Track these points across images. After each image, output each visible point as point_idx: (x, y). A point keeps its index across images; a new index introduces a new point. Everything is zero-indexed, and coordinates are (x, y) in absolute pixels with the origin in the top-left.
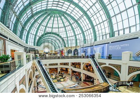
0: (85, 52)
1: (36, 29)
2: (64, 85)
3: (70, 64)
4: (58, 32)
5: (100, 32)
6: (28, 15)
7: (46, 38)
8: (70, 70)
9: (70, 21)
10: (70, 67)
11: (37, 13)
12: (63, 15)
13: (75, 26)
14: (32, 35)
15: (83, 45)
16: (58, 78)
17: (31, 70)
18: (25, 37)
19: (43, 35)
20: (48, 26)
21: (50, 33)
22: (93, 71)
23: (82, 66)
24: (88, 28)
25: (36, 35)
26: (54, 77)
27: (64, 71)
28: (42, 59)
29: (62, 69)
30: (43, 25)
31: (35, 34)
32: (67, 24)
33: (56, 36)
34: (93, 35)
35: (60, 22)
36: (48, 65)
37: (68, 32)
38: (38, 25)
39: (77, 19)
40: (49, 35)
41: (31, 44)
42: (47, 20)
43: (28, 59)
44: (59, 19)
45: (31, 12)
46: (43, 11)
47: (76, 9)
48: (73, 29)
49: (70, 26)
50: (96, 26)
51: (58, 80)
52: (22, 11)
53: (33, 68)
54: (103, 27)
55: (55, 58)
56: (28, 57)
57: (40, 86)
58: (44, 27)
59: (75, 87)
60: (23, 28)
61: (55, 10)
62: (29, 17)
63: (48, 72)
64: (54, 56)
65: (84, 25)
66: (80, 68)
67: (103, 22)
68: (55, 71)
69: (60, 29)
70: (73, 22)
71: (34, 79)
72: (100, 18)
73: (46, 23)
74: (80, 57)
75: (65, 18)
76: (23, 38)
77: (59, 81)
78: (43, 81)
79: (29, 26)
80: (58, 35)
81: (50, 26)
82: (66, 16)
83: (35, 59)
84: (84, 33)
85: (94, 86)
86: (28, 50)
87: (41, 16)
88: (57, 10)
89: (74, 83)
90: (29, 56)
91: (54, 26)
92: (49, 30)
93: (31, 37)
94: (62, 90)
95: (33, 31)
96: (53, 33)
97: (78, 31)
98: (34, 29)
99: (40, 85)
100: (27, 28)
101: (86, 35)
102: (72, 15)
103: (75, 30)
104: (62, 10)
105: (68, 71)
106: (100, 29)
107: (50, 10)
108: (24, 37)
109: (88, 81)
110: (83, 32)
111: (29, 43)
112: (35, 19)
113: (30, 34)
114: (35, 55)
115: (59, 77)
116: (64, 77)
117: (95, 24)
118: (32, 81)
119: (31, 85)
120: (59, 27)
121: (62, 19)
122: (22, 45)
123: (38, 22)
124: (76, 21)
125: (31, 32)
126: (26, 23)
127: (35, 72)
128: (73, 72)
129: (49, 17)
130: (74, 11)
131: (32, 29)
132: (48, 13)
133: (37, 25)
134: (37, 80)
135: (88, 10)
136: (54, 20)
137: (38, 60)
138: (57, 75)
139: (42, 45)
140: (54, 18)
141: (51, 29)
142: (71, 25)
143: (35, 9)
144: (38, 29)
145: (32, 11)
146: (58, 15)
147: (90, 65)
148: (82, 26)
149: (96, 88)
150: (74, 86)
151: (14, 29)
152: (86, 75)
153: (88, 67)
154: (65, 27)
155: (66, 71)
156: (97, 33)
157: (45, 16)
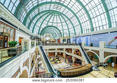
0: (75, 41)
2: (60, 66)
5: (85, 27)
8: (64, 54)
9: (65, 19)
11: (42, 12)
12: (61, 15)
13: (69, 22)
16: (55, 60)
17: (34, 53)
18: (32, 28)
19: (45, 28)
20: (50, 21)
21: (51, 26)
24: (77, 25)
25: (40, 27)
26: (52, 59)
27: (60, 54)
29: (58, 54)
30: (46, 20)
32: (63, 21)
33: (55, 29)
34: (80, 29)
35: (58, 19)
39: (70, 18)
40: (50, 27)
43: (33, 45)
44: (58, 17)
45: (38, 11)
46: (47, 11)
48: (67, 24)
49: (65, 23)
51: (55, 62)
53: (36, 52)
54: (86, 25)
55: (53, 45)
56: (32, 44)
57: (41, 67)
58: (47, 22)
59: (68, 68)
61: (55, 11)
62: (36, 14)
63: (48, 56)
64: (53, 43)
65: (75, 23)
66: (72, 53)
68: (53, 55)
70: (67, 20)
71: (36, 62)
72: (84, 19)
73: (48, 19)
74: (72, 44)
75: (62, 17)
76: (30, 29)
78: (43, 63)
79: (36, 21)
80: (57, 28)
82: (63, 16)
83: (38, 45)
85: (82, 67)
86: (33, 38)
88: (57, 11)
89: (67, 65)
91: (54, 22)
92: (50, 24)
93: (37, 28)
94: (58, 71)
95: (39, 24)
97: (70, 26)
98: (39, 23)
100: (34, 22)
102: (66, 15)
103: (68, 25)
106: (84, 25)
109: (78, 63)
110: (74, 27)
111: (34, 32)
112: (41, 16)
113: (36, 26)
116: (60, 59)
117: (81, 22)
118: (34, 63)
119: (33, 66)
121: (59, 17)
122: (28, 34)
123: (43, 18)
124: (69, 19)
126: (33, 18)
127: (38, 56)
128: (67, 55)
129: (51, 15)
130: (68, 13)
132: (50, 12)
134: (39, 62)
135: (77, 13)
137: (41, 45)
139: (45, 35)
141: (52, 23)
142: (66, 21)
143: (41, 9)
144: (42, 23)
145: (39, 10)
146: (57, 15)
147: (79, 51)
148: (73, 23)
149: (83, 68)
150: (67, 67)
151: (24, 22)
152: (76, 58)
153: (77, 52)
154: (62, 23)
155: (61, 55)
156: (83, 28)
157: (48, 14)
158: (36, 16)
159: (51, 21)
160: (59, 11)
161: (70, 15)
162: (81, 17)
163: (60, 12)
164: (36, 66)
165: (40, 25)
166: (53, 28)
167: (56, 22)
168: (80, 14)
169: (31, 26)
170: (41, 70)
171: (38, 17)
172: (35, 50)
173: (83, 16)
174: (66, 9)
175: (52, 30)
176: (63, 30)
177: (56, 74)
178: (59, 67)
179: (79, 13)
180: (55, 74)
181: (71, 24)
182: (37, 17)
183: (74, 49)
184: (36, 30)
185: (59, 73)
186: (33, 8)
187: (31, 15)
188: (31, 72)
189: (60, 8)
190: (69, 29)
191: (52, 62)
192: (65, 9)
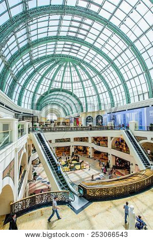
0: (113, 119)
1: (36, 84)
2: (81, 176)
3: (90, 140)
4: (71, 88)
5: (135, 89)
6: (24, 61)
7: (51, 97)
9: (89, 73)
10: (90, 145)
11: (38, 60)
12: (80, 65)
13: (98, 80)
14: (29, 92)
15: (111, 110)
17: (25, 149)
18: (18, 95)
19: (46, 93)
20: (55, 79)
21: (59, 90)
22: (127, 150)
23: (110, 143)
25: (35, 93)
26: (63, 162)
27: (80, 151)
28: (45, 131)
30: (48, 77)
31: (33, 90)
33: (68, 95)
35: (75, 74)
36: (53, 141)
37: (86, 89)
38: (40, 77)
39: (99, 71)
40: (57, 93)
41: (26, 107)
42: (53, 71)
44: (73, 69)
45: (29, 58)
46: (48, 57)
47: (99, 56)
48: (94, 85)
49: (89, 81)
50: (127, 81)
51: (70, 168)
52: (14, 55)
53: (28, 146)
57: (40, 179)
58: (50, 81)
59: (99, 179)
60: (15, 81)
62: (25, 64)
65: (111, 80)
66: (107, 146)
67: (138, 76)
69: (74, 84)
70: (94, 75)
75: (83, 68)
77: (72, 169)
80: (71, 94)
81: (58, 80)
83: (33, 131)
84: (110, 92)
85: (132, 176)
86: (21, 116)
87: (45, 63)
88: (70, 57)
89: (98, 172)
90: (23, 126)
93: (28, 96)
96: (63, 91)
97: (102, 88)
98: (33, 83)
99: (39, 177)
100: (22, 81)
101: (113, 94)
104: (78, 56)
105: (87, 151)
106: (134, 85)
107: (60, 55)
108: (16, 95)
109: (121, 168)
110: (109, 90)
111: (22, 104)
112: (36, 68)
113: (26, 91)
114: (33, 124)
115: (73, 162)
116: (80, 161)
117: (126, 79)
118: (25, 171)
119: (23, 177)
120: (73, 81)
123: (40, 73)
125: (27, 88)
129: (58, 66)
131: (30, 83)
132: (56, 60)
133: (37, 77)
134: (34, 168)
135: (116, 58)
136: (64, 71)
137: (38, 132)
138: (69, 158)
140: (65, 68)
142: (91, 78)
143: (37, 54)
144: (39, 83)
145: (31, 56)
148: (108, 81)
150: (98, 176)
152: (116, 157)
154: (82, 81)
156: (130, 91)
157: (51, 64)
158: (25, 69)
159: (58, 78)
160: (74, 55)
161: (100, 63)
162: (126, 68)
163: (78, 59)
164: (29, 177)
165: (34, 88)
166: (64, 94)
167: (69, 80)
168: (122, 62)
169: (16, 90)
170: (41, 186)
171: (30, 71)
172: (26, 141)
173: (130, 65)
174: (91, 51)
175: (61, 97)
176: (86, 97)
177: (75, 194)
178: (80, 178)
179: (119, 58)
180: (73, 192)
181: (103, 84)
182: (28, 71)
183: (112, 138)
184: (27, 99)
185: (81, 192)
186: (18, 52)
187: (15, 66)
188: (19, 189)
189: (77, 49)
190: (98, 94)
191: (65, 167)
192: (88, 52)
